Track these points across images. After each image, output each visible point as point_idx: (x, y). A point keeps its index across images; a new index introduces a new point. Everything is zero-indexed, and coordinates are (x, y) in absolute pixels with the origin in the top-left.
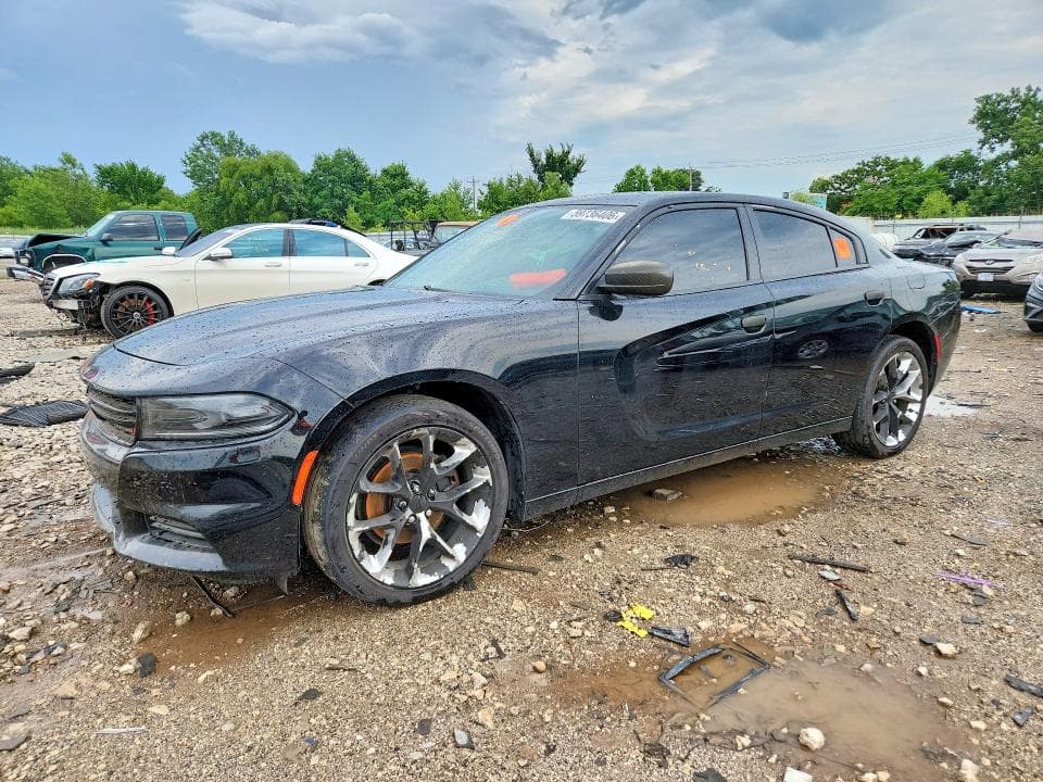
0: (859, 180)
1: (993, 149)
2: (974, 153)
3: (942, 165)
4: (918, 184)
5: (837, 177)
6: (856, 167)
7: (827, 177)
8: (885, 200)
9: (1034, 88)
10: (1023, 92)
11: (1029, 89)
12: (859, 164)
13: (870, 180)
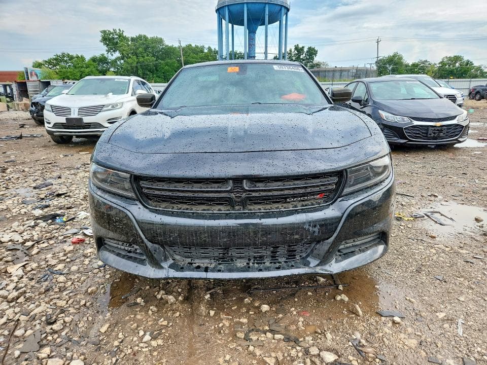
0: (58, 64)
1: (112, 55)
2: (106, 55)
3: (94, 60)
4: (87, 68)
5: (46, 61)
6: (54, 57)
7: (40, 61)
8: (73, 74)
9: (121, 30)
10: (118, 31)
11: (119, 30)
12: (54, 55)
13: (62, 64)
